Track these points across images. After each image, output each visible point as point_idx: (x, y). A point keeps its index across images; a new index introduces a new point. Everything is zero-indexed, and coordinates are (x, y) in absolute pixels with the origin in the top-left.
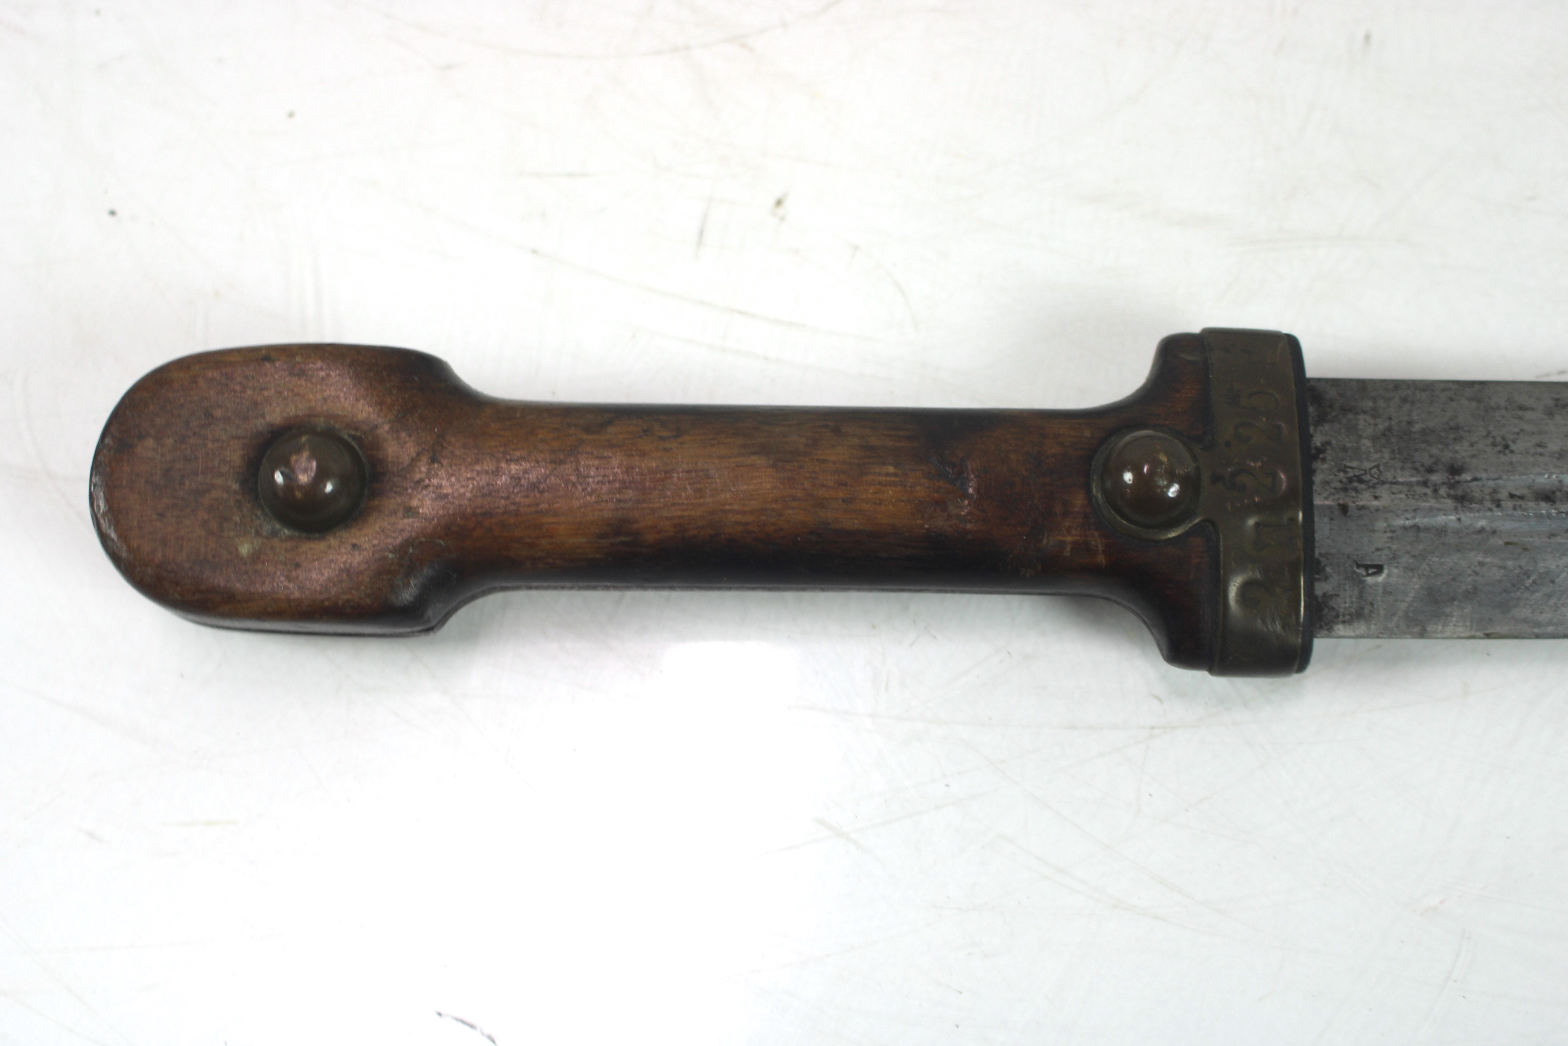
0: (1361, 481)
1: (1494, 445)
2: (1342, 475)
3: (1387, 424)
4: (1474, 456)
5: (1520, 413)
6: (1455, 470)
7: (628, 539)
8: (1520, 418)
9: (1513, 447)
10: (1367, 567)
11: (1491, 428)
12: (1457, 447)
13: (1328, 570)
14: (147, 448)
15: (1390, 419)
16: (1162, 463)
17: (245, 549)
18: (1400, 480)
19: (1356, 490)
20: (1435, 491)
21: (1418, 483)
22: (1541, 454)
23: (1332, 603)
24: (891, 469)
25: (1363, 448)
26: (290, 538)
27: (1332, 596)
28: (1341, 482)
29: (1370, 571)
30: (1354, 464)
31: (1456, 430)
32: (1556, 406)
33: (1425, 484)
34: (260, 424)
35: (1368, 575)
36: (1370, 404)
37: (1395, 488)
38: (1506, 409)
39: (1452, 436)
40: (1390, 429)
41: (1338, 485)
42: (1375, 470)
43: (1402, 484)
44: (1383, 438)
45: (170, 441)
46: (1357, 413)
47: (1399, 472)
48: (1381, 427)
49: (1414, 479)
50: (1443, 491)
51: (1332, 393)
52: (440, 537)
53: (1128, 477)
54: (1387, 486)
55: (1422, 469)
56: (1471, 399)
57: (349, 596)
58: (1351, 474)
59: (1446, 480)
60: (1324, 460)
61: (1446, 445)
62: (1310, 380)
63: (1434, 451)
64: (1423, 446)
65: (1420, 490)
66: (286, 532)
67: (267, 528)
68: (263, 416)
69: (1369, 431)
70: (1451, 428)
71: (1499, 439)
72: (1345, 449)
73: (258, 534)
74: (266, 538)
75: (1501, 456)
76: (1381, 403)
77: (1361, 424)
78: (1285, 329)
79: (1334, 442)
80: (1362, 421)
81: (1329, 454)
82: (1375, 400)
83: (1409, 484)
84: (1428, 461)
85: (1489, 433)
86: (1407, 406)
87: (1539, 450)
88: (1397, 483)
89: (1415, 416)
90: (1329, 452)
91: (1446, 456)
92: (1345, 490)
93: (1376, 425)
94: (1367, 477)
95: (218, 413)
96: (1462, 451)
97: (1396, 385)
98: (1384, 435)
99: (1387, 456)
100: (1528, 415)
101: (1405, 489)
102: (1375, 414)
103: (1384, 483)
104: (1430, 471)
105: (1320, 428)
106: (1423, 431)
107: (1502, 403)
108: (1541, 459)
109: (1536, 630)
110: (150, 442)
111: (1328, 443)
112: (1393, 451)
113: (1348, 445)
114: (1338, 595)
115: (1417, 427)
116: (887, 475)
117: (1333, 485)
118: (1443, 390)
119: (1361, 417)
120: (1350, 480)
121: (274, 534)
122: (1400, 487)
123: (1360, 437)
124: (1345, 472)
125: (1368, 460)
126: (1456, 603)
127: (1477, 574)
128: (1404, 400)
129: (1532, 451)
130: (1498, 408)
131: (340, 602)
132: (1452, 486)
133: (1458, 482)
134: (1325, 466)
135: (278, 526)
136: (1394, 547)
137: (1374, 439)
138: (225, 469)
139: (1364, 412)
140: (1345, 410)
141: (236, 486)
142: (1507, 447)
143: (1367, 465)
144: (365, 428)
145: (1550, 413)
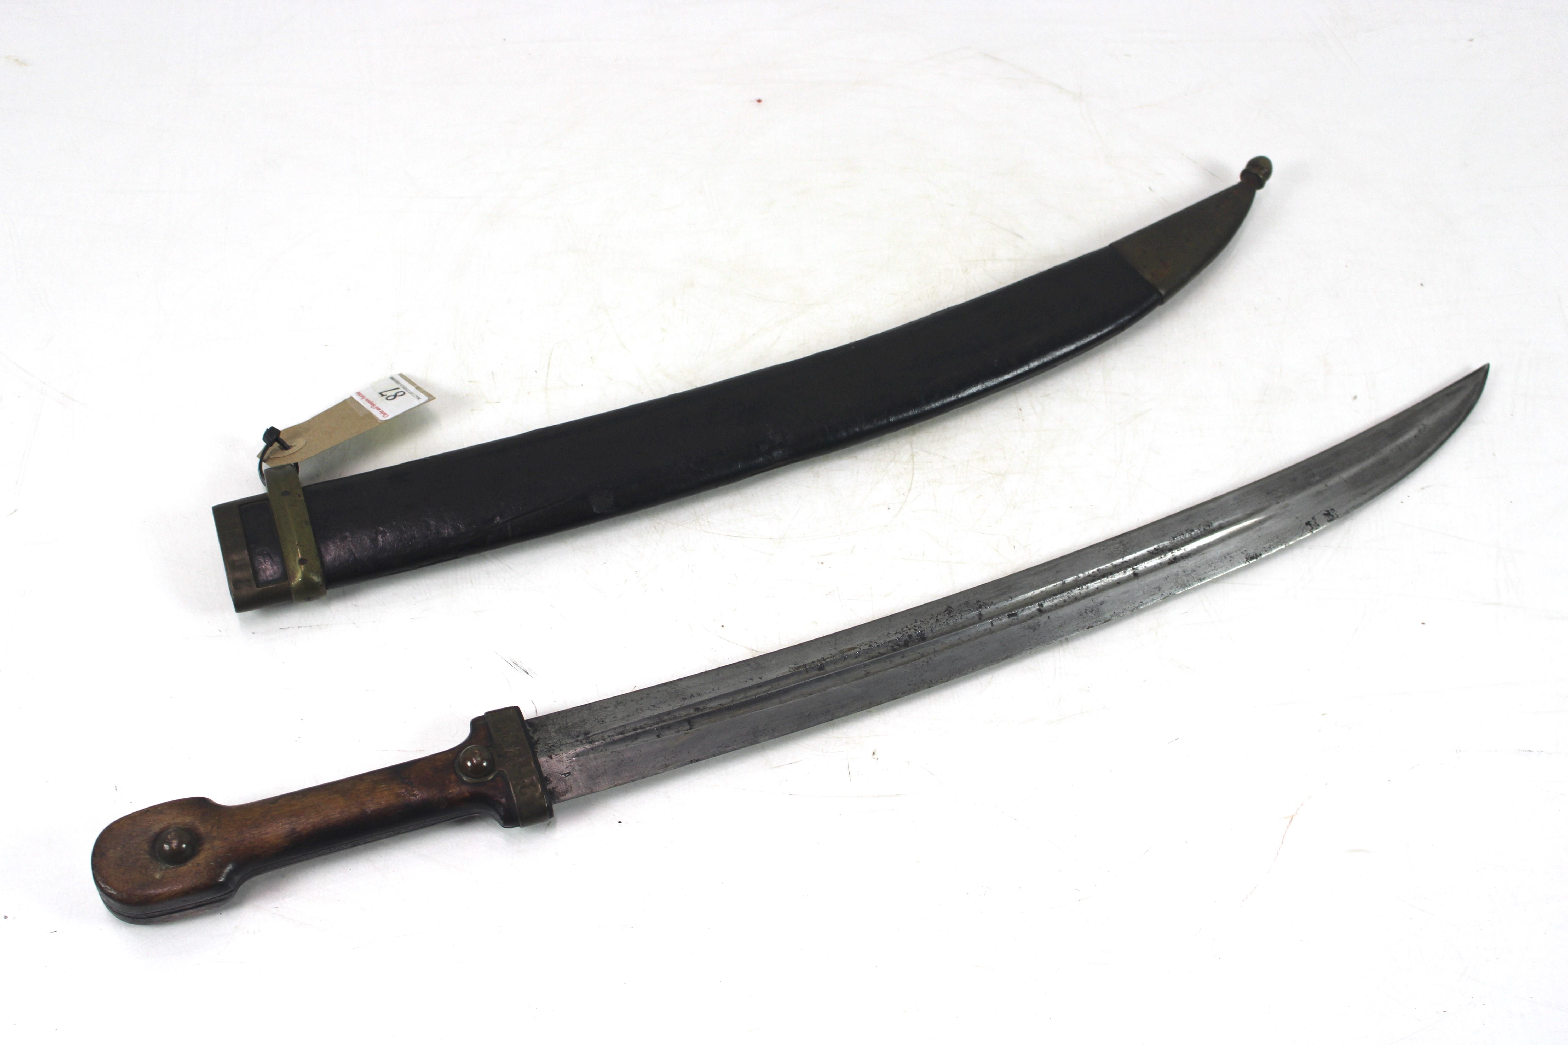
0: (554, 746)
1: (598, 722)
2: (547, 746)
3: (559, 726)
4: (592, 727)
5: (605, 709)
6: (586, 734)
7: (297, 835)
8: (606, 711)
9: (605, 721)
10: (565, 774)
11: (596, 717)
12: (586, 726)
13: (551, 779)
14: (111, 853)
15: (560, 724)
16: (477, 753)
17: (158, 876)
18: (568, 742)
19: (553, 750)
20: (581, 742)
21: (575, 741)
22: (616, 720)
23: (557, 790)
24: (384, 786)
25: (552, 736)
26: (173, 868)
27: (555, 788)
28: (547, 749)
29: (566, 775)
30: (550, 742)
31: (584, 721)
32: (618, 703)
33: (577, 741)
34: (151, 833)
35: (566, 777)
36: (551, 722)
37: (567, 745)
38: (600, 710)
39: (583, 723)
40: (560, 727)
41: (547, 750)
42: (558, 742)
43: (569, 743)
44: (558, 731)
45: (119, 848)
46: (547, 726)
47: (567, 740)
48: (557, 728)
49: (573, 741)
50: (584, 742)
51: (537, 722)
52: (228, 853)
53: (469, 764)
54: (564, 745)
55: (575, 737)
56: (586, 710)
57: (201, 881)
58: (550, 745)
59: (584, 738)
60: (539, 744)
61: (582, 727)
62: (527, 720)
63: (578, 730)
64: (573, 729)
65: (576, 743)
66: (171, 866)
67: (164, 867)
68: (151, 830)
69: (553, 730)
70: (582, 721)
71: (600, 719)
72: (546, 738)
73: (161, 870)
74: (165, 870)
75: (602, 725)
76: (555, 720)
77: (550, 729)
78: (514, 705)
79: (541, 737)
80: (550, 728)
81: (541, 741)
82: (553, 720)
83: (572, 743)
84: (576, 734)
85: (596, 719)
86: (565, 719)
87: (615, 719)
88: (567, 744)
89: (568, 721)
90: (541, 740)
91: (583, 730)
92: (549, 751)
93: (555, 728)
94: (556, 745)
95: (134, 834)
96: (588, 727)
97: (559, 713)
98: (558, 729)
99: (561, 736)
100: (609, 709)
101: (570, 744)
102: (554, 724)
103: (562, 745)
104: (578, 736)
105: (535, 734)
106: (572, 725)
107: (598, 708)
108: (616, 722)
109: (632, 779)
110: (112, 851)
111: (540, 738)
112: (563, 734)
113: (547, 736)
114: (557, 787)
115: (570, 724)
116: (383, 787)
117: (545, 750)
118: (576, 710)
119: (549, 726)
120: (550, 747)
121: (167, 868)
122: (568, 745)
123: (551, 733)
124: (548, 745)
125: (555, 739)
126: (600, 777)
127: (604, 765)
128: (563, 717)
129: (612, 720)
130: (597, 710)
131: (198, 884)
132: (587, 739)
133: (589, 737)
134: (540, 745)
135: (168, 865)
136: (572, 765)
137: (556, 732)
138: (142, 852)
139: (550, 725)
140: (542, 726)
141: (148, 857)
142: (603, 721)
143: (555, 741)
144: (190, 824)
145: (616, 706)
